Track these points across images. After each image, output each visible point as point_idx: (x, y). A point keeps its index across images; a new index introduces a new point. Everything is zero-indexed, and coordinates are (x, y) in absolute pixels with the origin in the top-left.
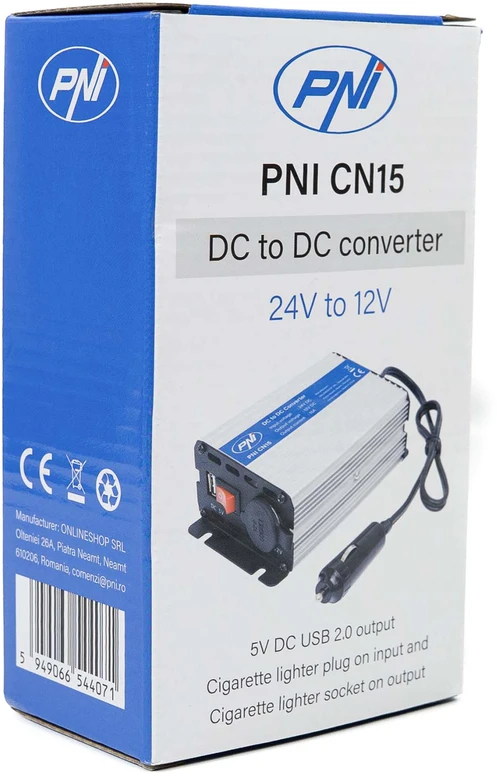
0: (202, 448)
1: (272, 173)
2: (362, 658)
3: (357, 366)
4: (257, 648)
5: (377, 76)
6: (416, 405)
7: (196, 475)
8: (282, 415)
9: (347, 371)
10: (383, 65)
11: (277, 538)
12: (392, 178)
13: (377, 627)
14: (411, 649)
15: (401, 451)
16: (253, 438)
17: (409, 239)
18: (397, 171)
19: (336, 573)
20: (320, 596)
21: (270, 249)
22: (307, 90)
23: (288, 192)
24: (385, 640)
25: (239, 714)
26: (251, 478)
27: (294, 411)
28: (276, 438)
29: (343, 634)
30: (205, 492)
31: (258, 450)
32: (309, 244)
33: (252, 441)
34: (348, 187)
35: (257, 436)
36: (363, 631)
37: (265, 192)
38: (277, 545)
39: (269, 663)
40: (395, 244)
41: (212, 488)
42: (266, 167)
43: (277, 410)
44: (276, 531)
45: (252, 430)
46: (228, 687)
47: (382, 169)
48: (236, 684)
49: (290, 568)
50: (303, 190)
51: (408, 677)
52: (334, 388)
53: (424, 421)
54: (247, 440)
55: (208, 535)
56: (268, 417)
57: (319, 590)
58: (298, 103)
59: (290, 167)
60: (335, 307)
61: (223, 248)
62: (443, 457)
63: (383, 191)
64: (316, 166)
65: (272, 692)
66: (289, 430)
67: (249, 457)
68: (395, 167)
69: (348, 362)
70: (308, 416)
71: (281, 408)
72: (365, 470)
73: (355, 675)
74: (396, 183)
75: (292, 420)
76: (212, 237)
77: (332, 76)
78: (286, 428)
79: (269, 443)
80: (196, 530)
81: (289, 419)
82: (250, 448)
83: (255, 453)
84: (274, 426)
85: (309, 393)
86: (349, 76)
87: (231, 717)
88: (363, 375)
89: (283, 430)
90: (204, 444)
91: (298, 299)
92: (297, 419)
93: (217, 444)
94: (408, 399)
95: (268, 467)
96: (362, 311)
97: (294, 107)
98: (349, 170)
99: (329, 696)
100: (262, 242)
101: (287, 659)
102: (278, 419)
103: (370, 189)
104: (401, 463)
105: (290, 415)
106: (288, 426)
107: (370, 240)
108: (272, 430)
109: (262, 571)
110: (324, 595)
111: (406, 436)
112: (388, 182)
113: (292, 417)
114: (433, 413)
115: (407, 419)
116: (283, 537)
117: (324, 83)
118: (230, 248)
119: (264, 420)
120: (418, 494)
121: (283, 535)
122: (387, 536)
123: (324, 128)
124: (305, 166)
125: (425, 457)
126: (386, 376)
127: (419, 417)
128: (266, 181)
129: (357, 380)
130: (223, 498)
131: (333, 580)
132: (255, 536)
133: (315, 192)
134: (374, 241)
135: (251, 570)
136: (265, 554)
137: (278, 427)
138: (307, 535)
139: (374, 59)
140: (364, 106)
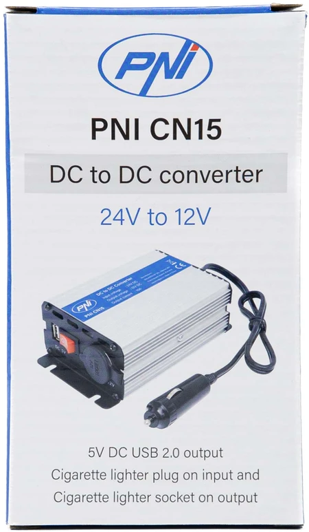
0: (48, 306)
1: (99, 125)
2: (191, 475)
3: (178, 261)
4: (94, 452)
5: (191, 56)
6: (237, 293)
7: (43, 325)
8: (113, 290)
10: (197, 46)
11: (110, 374)
13: (204, 454)
14: (241, 476)
15: (224, 325)
16: (89, 304)
17: (227, 173)
18: (214, 124)
19: (163, 407)
20: (148, 422)
21: (99, 176)
22: (127, 66)
23: (113, 138)
25: (79, 498)
28: (109, 305)
29: (170, 453)
31: (93, 312)
32: (134, 175)
33: (88, 306)
34: (166, 135)
36: (189, 454)
37: (94, 137)
38: (110, 380)
40: (213, 176)
41: (56, 335)
42: (94, 121)
43: (109, 286)
44: (109, 370)
46: (70, 477)
47: (200, 122)
48: (77, 476)
49: (121, 397)
50: (126, 137)
51: (238, 499)
52: (157, 275)
53: (247, 305)
54: (84, 305)
55: (54, 367)
56: (101, 290)
57: (147, 417)
58: (120, 75)
59: (114, 121)
60: (156, 218)
61: (62, 174)
62: (268, 334)
63: (200, 137)
64: (137, 120)
66: (118, 301)
67: (86, 316)
68: (211, 121)
69: (169, 257)
70: (135, 293)
71: (112, 285)
72: (187, 335)
73: (184, 487)
74: (214, 133)
75: (121, 294)
77: (150, 56)
78: (116, 299)
80: (44, 362)
81: (119, 293)
82: (87, 310)
83: (91, 314)
84: (107, 297)
85: (136, 276)
87: (72, 500)
88: (184, 268)
89: (114, 300)
90: (49, 304)
91: (125, 212)
92: (126, 294)
93: (60, 305)
94: (230, 288)
96: (183, 222)
97: (116, 78)
98: (167, 123)
99: (159, 499)
100: (93, 171)
102: (109, 292)
103: (188, 136)
105: (119, 290)
106: (118, 298)
107: (189, 173)
108: (104, 299)
109: (97, 397)
110: (152, 422)
111: (229, 315)
112: (205, 132)
113: (121, 292)
114: (257, 301)
115: (230, 302)
116: (115, 375)
117: (143, 61)
118: (67, 174)
119: (98, 292)
120: (243, 358)
124: (127, 120)
125: (249, 332)
126: (207, 270)
127: (241, 302)
128: (94, 130)
129: (178, 271)
130: (65, 342)
131: (159, 411)
133: (137, 138)
134: (192, 175)
135: (89, 395)
136: (101, 385)
137: (109, 298)
139: (188, 42)
140: (180, 76)
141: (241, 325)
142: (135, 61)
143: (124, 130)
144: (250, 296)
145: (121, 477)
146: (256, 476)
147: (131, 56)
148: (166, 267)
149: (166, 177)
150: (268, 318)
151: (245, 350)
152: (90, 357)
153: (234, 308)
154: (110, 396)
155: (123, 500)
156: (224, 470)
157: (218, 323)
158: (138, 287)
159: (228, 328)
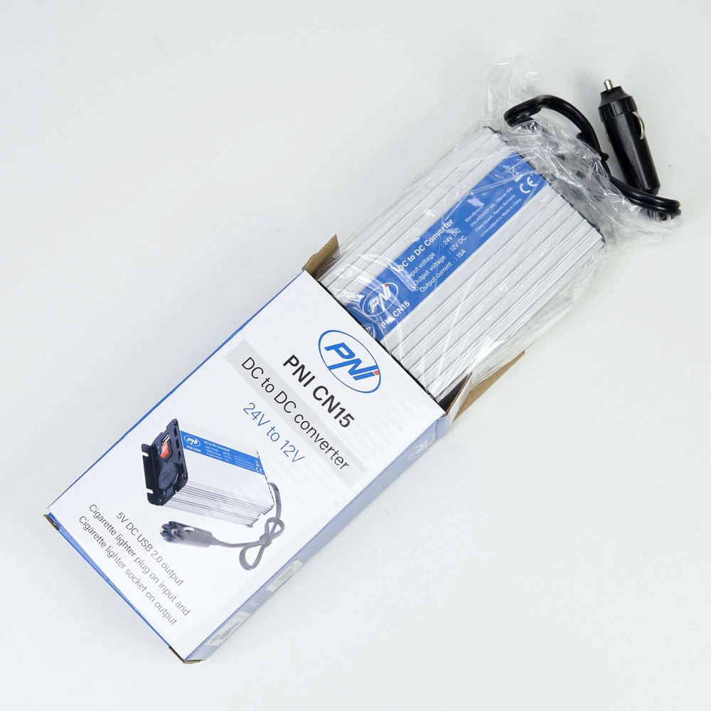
0: (175, 423)
1: (294, 361)
2: (155, 578)
3: (261, 467)
4: (121, 517)
5: (372, 375)
6: (273, 514)
7: (164, 430)
8: (214, 447)
9: (255, 463)
10: (378, 373)
11: (169, 487)
12: (344, 418)
13: (172, 574)
14: (179, 605)
15: (250, 522)
16: (196, 442)
17: (331, 449)
18: (349, 418)
19: (177, 530)
20: (162, 530)
21: (267, 385)
22: (336, 348)
23: (294, 374)
24: (170, 584)
25: (92, 532)
26: (180, 454)
27: (221, 451)
28: (204, 452)
29: (156, 557)
30: (161, 439)
31: (193, 448)
32: (285, 401)
34: (320, 399)
35: (198, 444)
36: (165, 567)
37: (285, 365)
38: (166, 490)
39: (120, 528)
40: (322, 443)
42: (293, 357)
43: (214, 444)
44: (171, 485)
45: (198, 438)
46: (98, 516)
47: (343, 410)
48: (102, 520)
50: (300, 380)
51: (166, 614)
53: (271, 525)
55: (147, 455)
57: (164, 527)
58: (328, 349)
59: (303, 367)
60: (273, 434)
61: (251, 366)
62: (266, 550)
63: (336, 417)
64: (314, 377)
65: (110, 540)
68: (349, 415)
69: (258, 460)
73: (145, 580)
74: (345, 422)
76: (250, 358)
77: (352, 355)
79: (200, 451)
80: (145, 448)
83: (191, 448)
85: (233, 452)
86: (358, 362)
87: (87, 528)
88: (260, 472)
90: (177, 422)
91: (261, 415)
93: (182, 428)
94: (272, 507)
95: (192, 459)
96: (284, 449)
98: (327, 393)
99: (128, 573)
100: (267, 380)
101: (127, 536)
102: (212, 447)
103: (330, 410)
104: (245, 526)
107: (312, 428)
108: (205, 447)
109: (151, 492)
110: (164, 532)
112: (341, 417)
114: (278, 528)
116: (171, 490)
117: (346, 353)
118: (253, 369)
119: (206, 441)
120: (241, 549)
121: (171, 489)
122: (211, 546)
123: (331, 368)
124: (309, 373)
125: (258, 539)
126: (271, 486)
127: (269, 520)
128: (289, 361)
130: (165, 449)
131: (173, 531)
132: (162, 477)
133: (305, 385)
134: (313, 432)
135: (148, 487)
136: (159, 487)
138: (179, 501)
139: (376, 367)
140: (356, 378)
141: (258, 531)
142: (342, 349)
143: (303, 376)
144: (277, 521)
145: (121, 542)
146: (186, 612)
147: (343, 345)
148: (252, 463)
149: (299, 419)
150: (275, 542)
151: (247, 546)
152: (168, 469)
153: (263, 519)
154: (158, 497)
155: (111, 555)
156: (174, 593)
157: (247, 518)
158: (227, 459)
159: (250, 526)
